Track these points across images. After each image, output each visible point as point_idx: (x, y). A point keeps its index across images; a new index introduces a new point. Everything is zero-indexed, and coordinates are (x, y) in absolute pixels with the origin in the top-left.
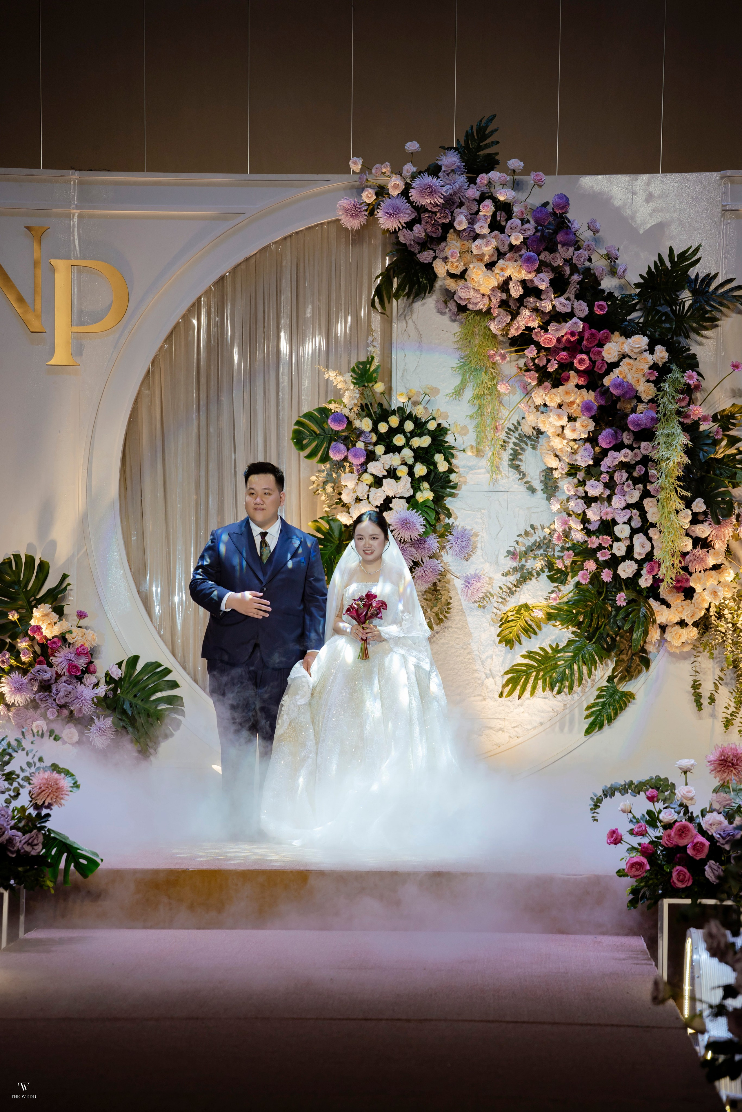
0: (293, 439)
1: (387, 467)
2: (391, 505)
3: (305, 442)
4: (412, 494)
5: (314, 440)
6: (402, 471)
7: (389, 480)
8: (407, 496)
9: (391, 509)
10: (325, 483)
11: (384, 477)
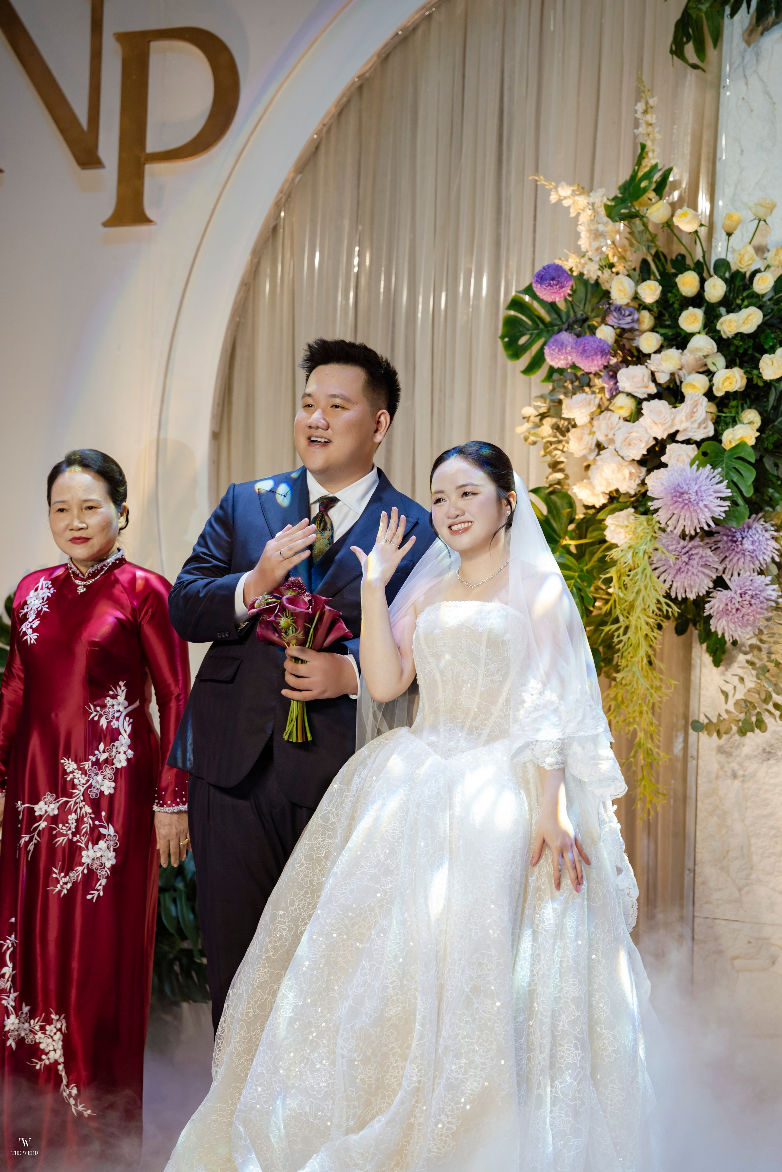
0: (502, 337)
1: (663, 378)
2: (664, 459)
3: (522, 341)
4: (711, 433)
5: (539, 336)
6: (694, 386)
7: (656, 403)
8: (698, 437)
9: (665, 465)
10: (543, 416)
11: (651, 397)
